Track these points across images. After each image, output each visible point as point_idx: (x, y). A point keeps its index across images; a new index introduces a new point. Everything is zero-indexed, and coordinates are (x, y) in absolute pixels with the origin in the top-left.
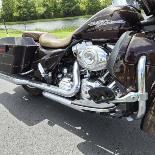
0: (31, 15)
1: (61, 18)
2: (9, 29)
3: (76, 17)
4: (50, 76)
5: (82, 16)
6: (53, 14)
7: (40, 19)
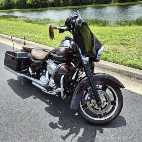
0: (42, 2)
1: (69, 7)
2: (22, 17)
3: (83, 6)
4: (36, 74)
5: (90, 5)
6: (62, 2)
7: (50, 6)
